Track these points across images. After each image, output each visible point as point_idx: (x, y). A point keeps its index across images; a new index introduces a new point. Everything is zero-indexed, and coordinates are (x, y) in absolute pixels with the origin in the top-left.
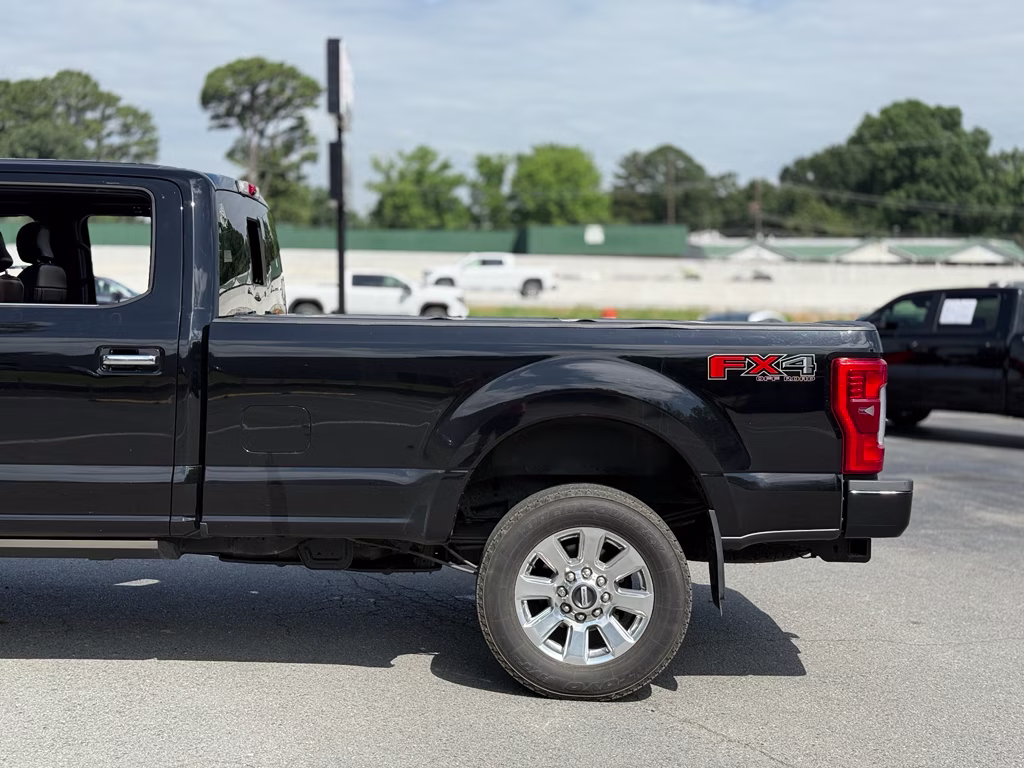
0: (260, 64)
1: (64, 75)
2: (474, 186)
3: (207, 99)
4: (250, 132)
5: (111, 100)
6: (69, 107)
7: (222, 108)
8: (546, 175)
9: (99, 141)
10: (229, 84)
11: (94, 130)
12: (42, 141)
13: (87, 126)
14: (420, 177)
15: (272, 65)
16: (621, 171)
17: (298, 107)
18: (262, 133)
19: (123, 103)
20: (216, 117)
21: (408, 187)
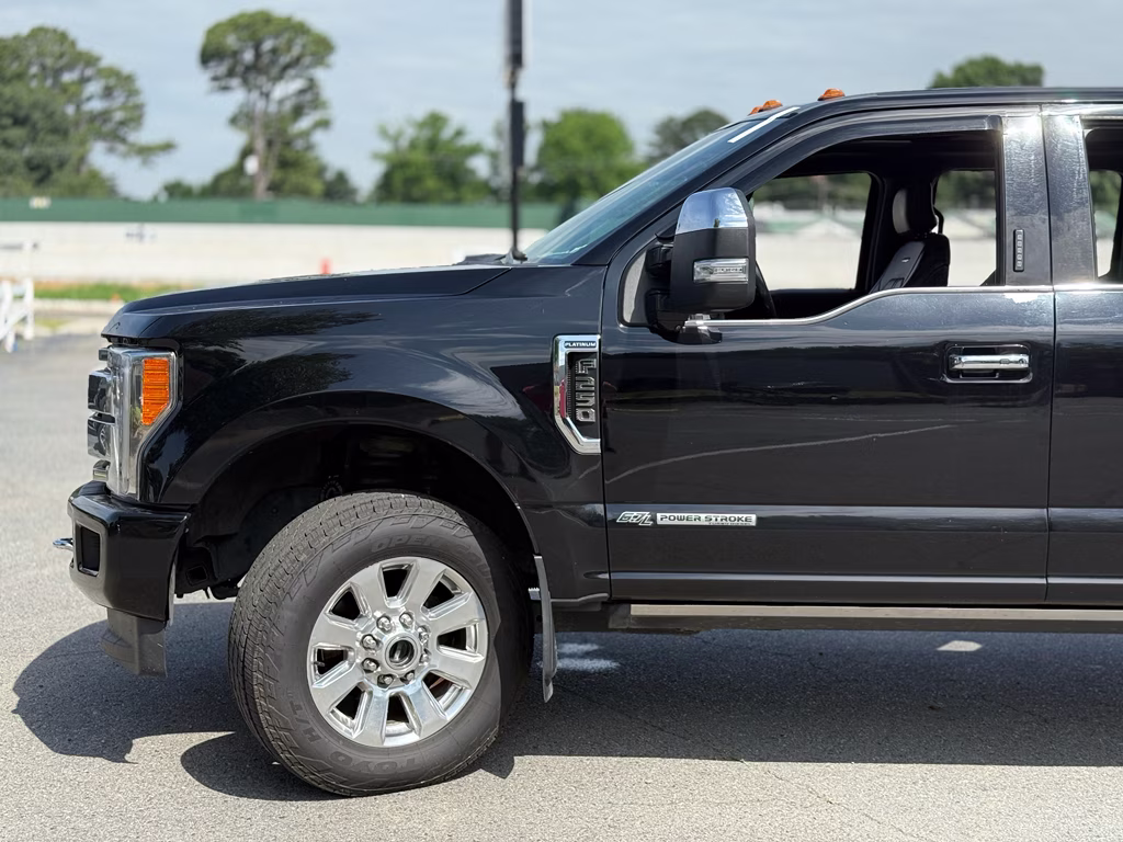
0: (266, 19)
1: (38, 33)
2: (494, 156)
3: (208, 56)
4: (255, 95)
5: (90, 60)
6: (43, 67)
7: (222, 69)
8: (576, 143)
9: (78, 107)
10: (231, 41)
11: (73, 94)
12: (17, 106)
13: (64, 89)
14: (432, 145)
15: (279, 19)
16: (655, 138)
17: (308, 67)
18: (267, 95)
19: (105, 63)
20: (215, 79)
21: (419, 157)
